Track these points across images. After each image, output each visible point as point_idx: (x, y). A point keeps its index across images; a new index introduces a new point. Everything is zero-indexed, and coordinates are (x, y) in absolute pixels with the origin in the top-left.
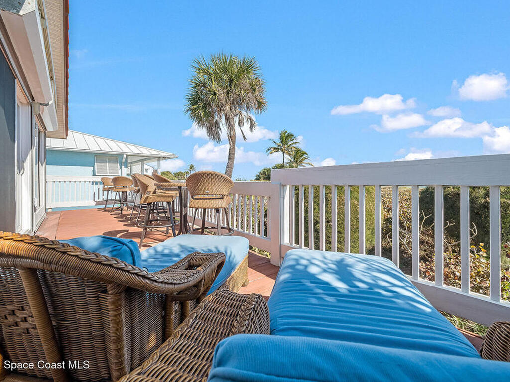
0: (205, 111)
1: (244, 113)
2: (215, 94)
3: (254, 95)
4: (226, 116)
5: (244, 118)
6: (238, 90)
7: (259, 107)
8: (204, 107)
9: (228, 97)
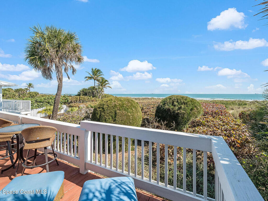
0: (41, 60)
1: (68, 64)
2: (48, 51)
3: (75, 54)
4: (56, 65)
5: (69, 67)
6: (64, 50)
7: (78, 61)
8: (40, 58)
9: (57, 54)
